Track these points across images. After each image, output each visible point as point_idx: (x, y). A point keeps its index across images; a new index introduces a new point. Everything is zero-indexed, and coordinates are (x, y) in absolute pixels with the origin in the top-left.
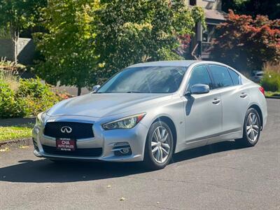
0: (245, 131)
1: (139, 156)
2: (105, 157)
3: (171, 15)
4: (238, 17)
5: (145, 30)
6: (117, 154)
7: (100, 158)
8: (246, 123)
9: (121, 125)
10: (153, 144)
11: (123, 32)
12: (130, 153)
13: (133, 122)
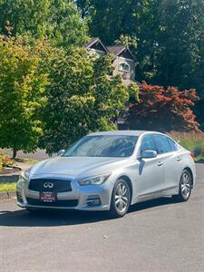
0: (180, 189)
1: (106, 207)
2: (81, 206)
3: (110, 89)
4: (151, 88)
5: (89, 102)
6: (90, 204)
7: (76, 208)
8: (182, 182)
9: (93, 182)
10: (116, 197)
11: (70, 104)
12: (100, 204)
13: (102, 180)
